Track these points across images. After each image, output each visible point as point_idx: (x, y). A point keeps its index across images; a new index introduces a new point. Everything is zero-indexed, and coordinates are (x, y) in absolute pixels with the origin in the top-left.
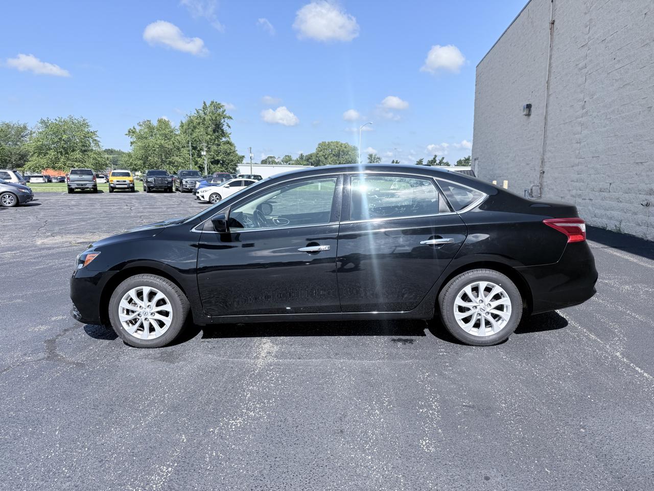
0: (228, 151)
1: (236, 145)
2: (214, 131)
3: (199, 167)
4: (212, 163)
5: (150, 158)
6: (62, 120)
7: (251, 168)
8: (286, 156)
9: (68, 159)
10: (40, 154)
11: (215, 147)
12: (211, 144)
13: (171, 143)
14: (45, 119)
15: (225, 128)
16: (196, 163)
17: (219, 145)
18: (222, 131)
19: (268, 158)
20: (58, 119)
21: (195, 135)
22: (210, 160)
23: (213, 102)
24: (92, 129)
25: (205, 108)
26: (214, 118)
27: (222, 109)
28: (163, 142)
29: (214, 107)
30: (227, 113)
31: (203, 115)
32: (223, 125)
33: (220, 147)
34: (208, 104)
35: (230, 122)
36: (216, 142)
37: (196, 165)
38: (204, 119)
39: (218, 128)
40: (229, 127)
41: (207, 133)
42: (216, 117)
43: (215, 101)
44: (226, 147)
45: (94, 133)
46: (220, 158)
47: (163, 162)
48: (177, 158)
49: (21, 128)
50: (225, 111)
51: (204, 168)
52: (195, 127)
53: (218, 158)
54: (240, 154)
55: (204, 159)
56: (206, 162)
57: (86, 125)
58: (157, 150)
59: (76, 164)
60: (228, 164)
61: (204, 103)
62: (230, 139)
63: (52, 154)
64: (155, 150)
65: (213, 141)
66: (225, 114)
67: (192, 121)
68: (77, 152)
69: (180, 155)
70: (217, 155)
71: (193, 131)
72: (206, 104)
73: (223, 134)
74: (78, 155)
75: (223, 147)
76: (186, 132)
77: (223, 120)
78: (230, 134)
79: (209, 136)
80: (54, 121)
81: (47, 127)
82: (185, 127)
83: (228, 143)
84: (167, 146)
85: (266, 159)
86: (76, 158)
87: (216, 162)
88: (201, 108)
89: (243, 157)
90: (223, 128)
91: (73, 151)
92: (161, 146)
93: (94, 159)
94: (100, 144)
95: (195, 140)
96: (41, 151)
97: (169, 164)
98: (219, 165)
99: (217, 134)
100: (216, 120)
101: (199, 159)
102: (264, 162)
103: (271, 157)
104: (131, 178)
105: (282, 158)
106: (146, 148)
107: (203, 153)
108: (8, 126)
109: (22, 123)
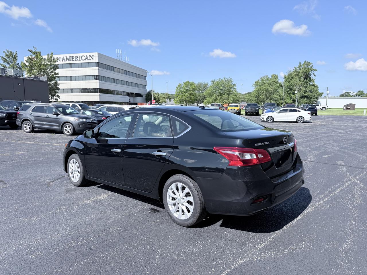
0: (312, 90)
1: (318, 86)
2: (304, 79)
3: (293, 100)
4: (301, 98)
5: (260, 96)
6: (221, 80)
7: (327, 100)
8: (359, 91)
9: (221, 98)
10: (210, 96)
11: (304, 88)
12: (302, 86)
13: (273, 87)
14: (213, 80)
15: (312, 76)
16: (291, 98)
17: (307, 87)
18: (310, 79)
19: (345, 93)
20: (219, 79)
21: (292, 82)
22: (300, 96)
23: (305, 62)
24: (233, 83)
25: (300, 65)
26: (305, 71)
27: (311, 66)
28: (268, 87)
29: (306, 65)
30: (314, 68)
31: (298, 70)
32: (311, 75)
33: (307, 88)
34: (302, 63)
35: (315, 73)
36: (305, 85)
37: (291, 99)
38: (299, 72)
39: (307, 77)
40: (315, 76)
41: (300, 81)
42: (306, 71)
43: (306, 61)
44: (311, 88)
45: (234, 85)
46: (306, 95)
47: (267, 98)
48: (275, 96)
49: (205, 85)
50: (312, 66)
51: (296, 101)
52: (292, 78)
53: (305, 95)
54: (320, 91)
55: (296, 96)
56: (297, 97)
57: (231, 81)
58: (265, 92)
59: (224, 100)
60: (312, 98)
61: (300, 63)
62: (314, 83)
63: (215, 96)
64: (263, 92)
65: (303, 85)
66: (312, 68)
67: (291, 74)
68: (226, 95)
69: (277, 94)
70: (305, 93)
71: (291, 79)
72: (301, 64)
73: (310, 80)
74: (226, 96)
75: (309, 88)
76: (287, 80)
77: (311, 72)
78: (315, 80)
79: (301, 82)
80: (217, 81)
81: (214, 83)
82: (286, 78)
83: (313, 85)
84: (270, 89)
85: (344, 94)
86: (225, 98)
87: (303, 97)
88: (298, 66)
89: (323, 93)
90: (311, 76)
91: (224, 94)
92: (267, 90)
93: (233, 98)
94: (237, 90)
95: (292, 85)
96: (210, 95)
97: (270, 99)
98: (305, 99)
99: (306, 80)
100: (306, 72)
101: (293, 96)
102: (342, 96)
103: (347, 93)
104: (238, 108)
105: (355, 93)
106: (258, 91)
107: (296, 92)
108: (200, 84)
109: (206, 82)
